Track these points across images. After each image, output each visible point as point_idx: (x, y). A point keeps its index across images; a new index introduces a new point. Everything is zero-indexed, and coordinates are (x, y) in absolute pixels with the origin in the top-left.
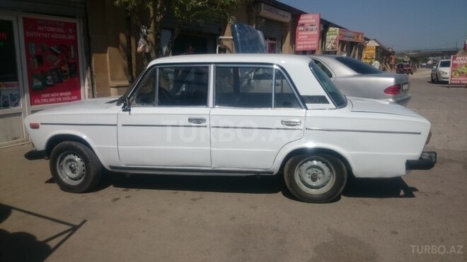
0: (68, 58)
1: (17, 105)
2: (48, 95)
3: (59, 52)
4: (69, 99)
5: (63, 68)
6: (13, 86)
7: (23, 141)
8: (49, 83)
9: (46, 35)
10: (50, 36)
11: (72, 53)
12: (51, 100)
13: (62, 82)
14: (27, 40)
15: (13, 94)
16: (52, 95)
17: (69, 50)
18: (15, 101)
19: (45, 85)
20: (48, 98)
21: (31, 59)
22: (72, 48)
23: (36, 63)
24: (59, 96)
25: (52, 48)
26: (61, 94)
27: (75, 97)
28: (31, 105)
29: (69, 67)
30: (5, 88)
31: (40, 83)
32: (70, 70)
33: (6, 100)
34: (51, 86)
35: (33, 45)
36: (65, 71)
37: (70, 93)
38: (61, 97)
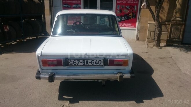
0: (133, 10)
2: (122, 24)
3: (129, 8)
4: (130, 26)
5: (130, 14)
8: (123, 20)
9: (125, 2)
10: (126, 2)
11: (135, 9)
12: (122, 26)
13: (128, 20)
14: (117, 4)
16: (123, 24)
17: (134, 7)
19: (121, 20)
20: (122, 25)
21: (117, 11)
22: (135, 7)
23: (119, 13)
24: (126, 25)
25: (127, 7)
26: (127, 24)
27: (133, 26)
29: (133, 14)
31: (119, 19)
32: (133, 15)
34: (123, 21)
35: (119, 6)
36: (131, 16)
37: (131, 24)
38: (127, 25)
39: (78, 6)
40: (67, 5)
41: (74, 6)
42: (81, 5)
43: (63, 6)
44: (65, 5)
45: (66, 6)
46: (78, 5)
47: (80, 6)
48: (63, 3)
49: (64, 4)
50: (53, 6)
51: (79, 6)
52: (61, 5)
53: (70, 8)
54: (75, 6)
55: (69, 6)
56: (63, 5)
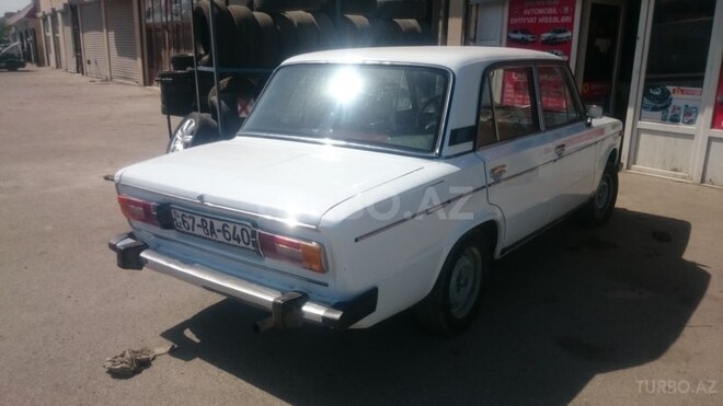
1: (691, 122)
6: (693, 94)
7: (684, 177)
15: (690, 106)
18: (690, 115)
28: (713, 126)
30: (680, 96)
33: (676, 112)
39: (560, 36)
40: (524, 31)
41: (545, 36)
42: (572, 30)
43: (508, 37)
44: (515, 32)
45: (519, 36)
46: (560, 32)
47: (569, 34)
48: (509, 26)
49: (512, 28)
50: (475, 38)
51: (565, 35)
52: (501, 36)
53: (532, 42)
54: (549, 35)
55: (529, 37)
56: (508, 32)
